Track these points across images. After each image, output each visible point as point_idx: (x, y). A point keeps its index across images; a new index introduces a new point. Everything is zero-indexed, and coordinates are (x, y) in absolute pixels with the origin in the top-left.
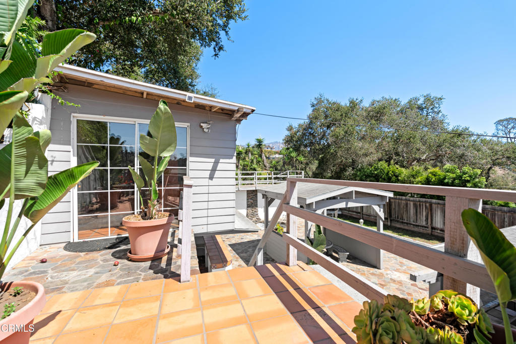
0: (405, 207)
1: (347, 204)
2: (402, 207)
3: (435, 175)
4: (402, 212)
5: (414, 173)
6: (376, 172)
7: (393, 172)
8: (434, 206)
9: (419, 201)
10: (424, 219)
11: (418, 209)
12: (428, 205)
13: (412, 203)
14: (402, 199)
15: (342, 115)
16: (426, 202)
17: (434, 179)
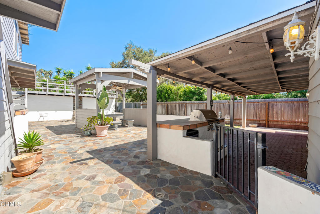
0: (175, 107)
1: (129, 82)
2: (173, 107)
3: (188, 88)
4: (173, 110)
5: (179, 88)
6: (161, 89)
7: (169, 88)
8: (187, 104)
9: (181, 103)
10: (183, 112)
11: (181, 108)
12: (185, 104)
13: (178, 105)
14: (173, 103)
15: (143, 55)
16: (184, 103)
17: (187, 90)
